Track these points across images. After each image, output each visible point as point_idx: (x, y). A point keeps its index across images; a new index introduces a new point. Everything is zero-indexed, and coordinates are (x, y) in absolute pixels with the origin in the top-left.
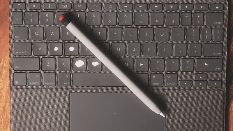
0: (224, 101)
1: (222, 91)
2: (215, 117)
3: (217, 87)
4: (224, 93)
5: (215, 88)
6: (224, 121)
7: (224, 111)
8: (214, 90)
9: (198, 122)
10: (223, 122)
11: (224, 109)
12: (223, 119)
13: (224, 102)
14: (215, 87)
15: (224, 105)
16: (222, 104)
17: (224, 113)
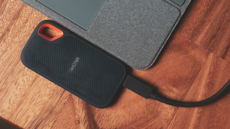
0: (175, 23)
1: (180, 11)
2: (156, 35)
3: (176, 4)
4: (180, 15)
5: (173, 4)
6: (163, 44)
7: (169, 33)
8: (171, 4)
9: (135, 29)
10: (162, 46)
11: (170, 32)
12: (164, 42)
13: (174, 25)
14: (175, 3)
15: (173, 27)
16: (172, 25)
17: (168, 36)
